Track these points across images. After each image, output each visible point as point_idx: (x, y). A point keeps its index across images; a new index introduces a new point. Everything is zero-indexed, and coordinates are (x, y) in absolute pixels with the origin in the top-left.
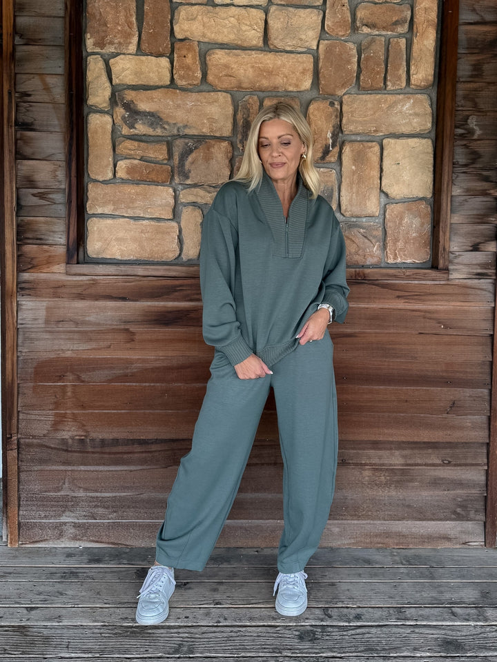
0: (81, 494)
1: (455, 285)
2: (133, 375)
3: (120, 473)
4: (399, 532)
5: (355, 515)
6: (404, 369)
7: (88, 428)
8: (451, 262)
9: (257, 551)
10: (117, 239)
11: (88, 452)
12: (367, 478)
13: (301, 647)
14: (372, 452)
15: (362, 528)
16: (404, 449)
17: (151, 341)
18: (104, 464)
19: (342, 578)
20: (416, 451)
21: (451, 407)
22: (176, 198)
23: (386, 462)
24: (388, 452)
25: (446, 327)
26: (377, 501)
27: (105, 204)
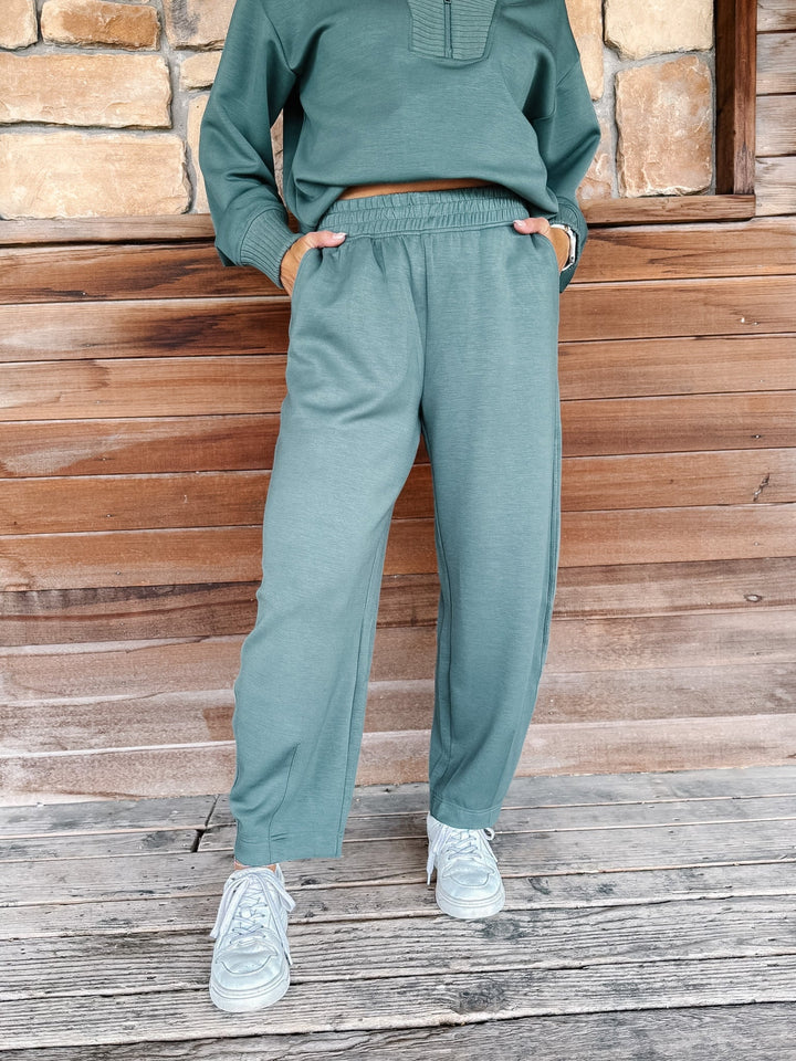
0: (30, 701)
1: (768, 230)
2: (112, 457)
3: (107, 656)
4: (664, 742)
5: (576, 712)
6: (665, 417)
7: (33, 570)
8: (758, 180)
9: (387, 790)
10: (57, 176)
11: (36, 618)
12: (595, 640)
13: (490, 953)
14: (603, 588)
15: (589, 736)
16: (667, 578)
17: (144, 384)
18: (72, 640)
19: (559, 825)
20: (693, 581)
21: (761, 487)
22: (171, 78)
23: (633, 606)
24: (635, 587)
25: (750, 320)
26: (616, 684)
27: (26, 97)
